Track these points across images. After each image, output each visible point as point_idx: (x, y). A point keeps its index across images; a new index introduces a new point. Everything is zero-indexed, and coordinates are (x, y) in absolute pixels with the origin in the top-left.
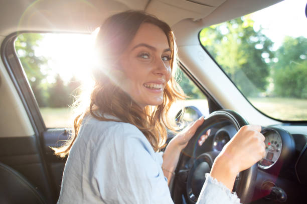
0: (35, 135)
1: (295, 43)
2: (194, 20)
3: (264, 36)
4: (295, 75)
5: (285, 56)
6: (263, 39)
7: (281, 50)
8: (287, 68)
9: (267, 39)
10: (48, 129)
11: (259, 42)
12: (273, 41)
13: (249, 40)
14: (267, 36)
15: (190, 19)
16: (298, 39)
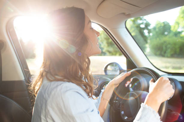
0: (25, 79)
1: (163, 25)
2: (126, 14)
3: (145, 20)
4: (162, 44)
5: (157, 32)
6: (145, 22)
7: (155, 29)
8: (158, 39)
9: (147, 22)
10: (32, 75)
11: (142, 23)
12: (150, 23)
13: (137, 22)
14: (147, 20)
15: (124, 14)
16: (164, 23)
